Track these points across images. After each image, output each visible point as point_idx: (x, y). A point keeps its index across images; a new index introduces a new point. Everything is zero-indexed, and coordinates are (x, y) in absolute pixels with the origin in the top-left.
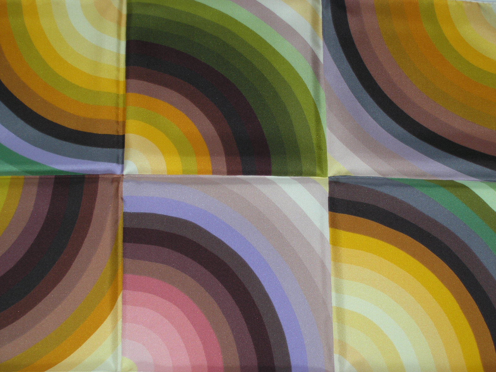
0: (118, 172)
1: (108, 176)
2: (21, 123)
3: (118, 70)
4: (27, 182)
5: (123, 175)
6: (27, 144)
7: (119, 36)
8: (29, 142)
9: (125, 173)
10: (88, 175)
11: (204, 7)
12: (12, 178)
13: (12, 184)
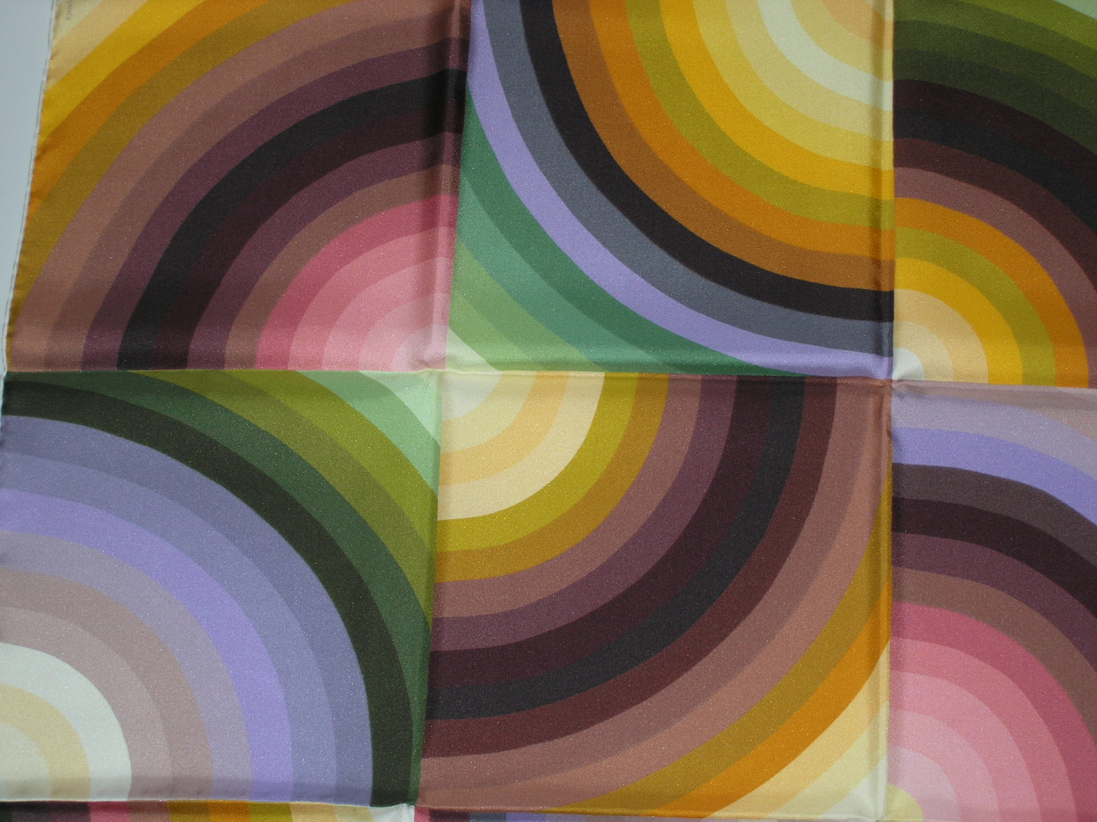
0: (881, 374)
1: (854, 382)
2: (659, 256)
3: (877, 145)
4: (675, 388)
5: (891, 381)
6: (672, 302)
7: (877, 71)
8: (679, 299)
9: (896, 376)
10: (812, 377)
11: (1068, 12)
12: (640, 379)
13: (642, 391)
